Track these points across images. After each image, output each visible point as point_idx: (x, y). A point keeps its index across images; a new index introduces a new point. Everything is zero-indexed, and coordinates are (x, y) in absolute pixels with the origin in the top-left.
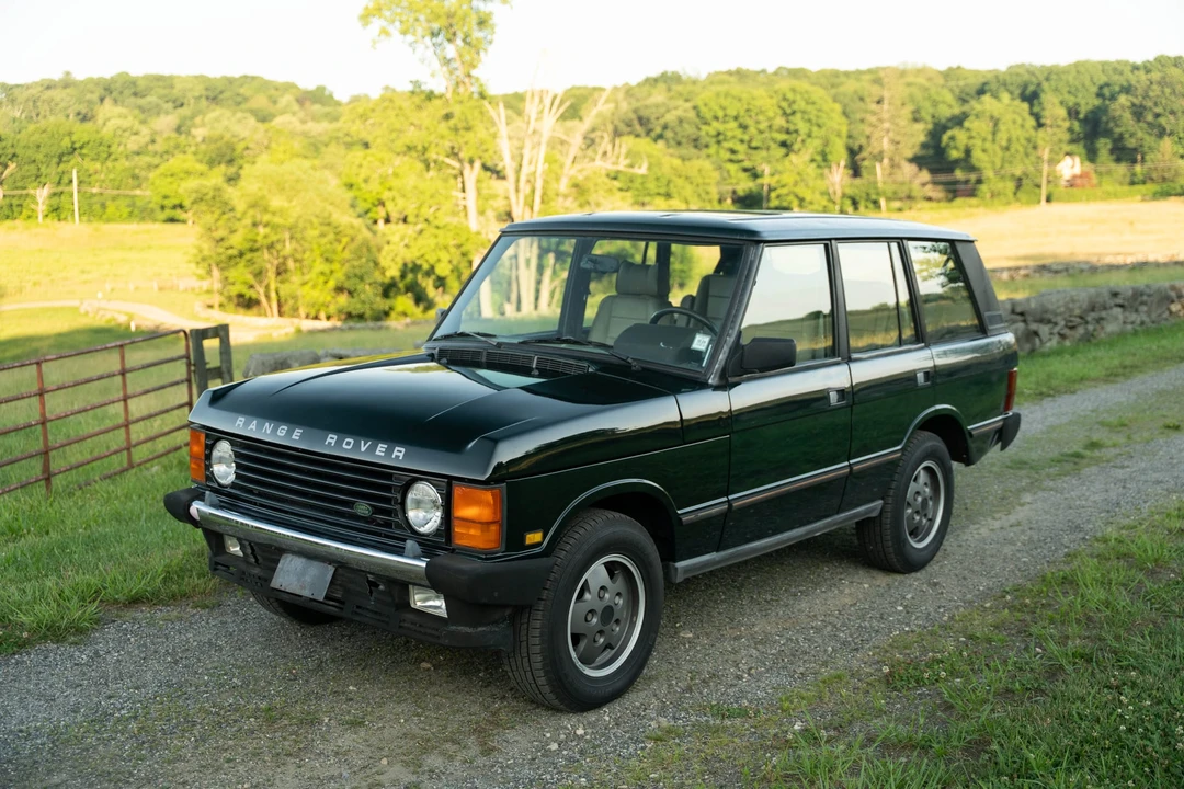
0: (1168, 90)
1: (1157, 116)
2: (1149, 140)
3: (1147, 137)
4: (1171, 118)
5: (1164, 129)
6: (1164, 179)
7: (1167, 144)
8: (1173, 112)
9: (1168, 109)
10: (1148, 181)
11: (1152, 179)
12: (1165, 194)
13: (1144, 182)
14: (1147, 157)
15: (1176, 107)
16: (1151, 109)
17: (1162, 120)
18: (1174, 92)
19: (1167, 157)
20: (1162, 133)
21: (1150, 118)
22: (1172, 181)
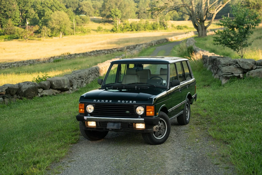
0: (8, 3)
1: (5, 11)
2: (3, 20)
3: (2, 18)
4: (10, 12)
5: (8, 16)
6: (11, 33)
7: (10, 21)
8: (10, 10)
9: (8, 9)
10: (6, 34)
11: (6, 33)
12: (11, 38)
13: (4, 35)
14: (3, 26)
15: (11, 8)
16: (2, 9)
17: (7, 12)
18: (10, 3)
19: (11, 25)
20: (7, 17)
21: (3, 12)
22: (13, 34)
